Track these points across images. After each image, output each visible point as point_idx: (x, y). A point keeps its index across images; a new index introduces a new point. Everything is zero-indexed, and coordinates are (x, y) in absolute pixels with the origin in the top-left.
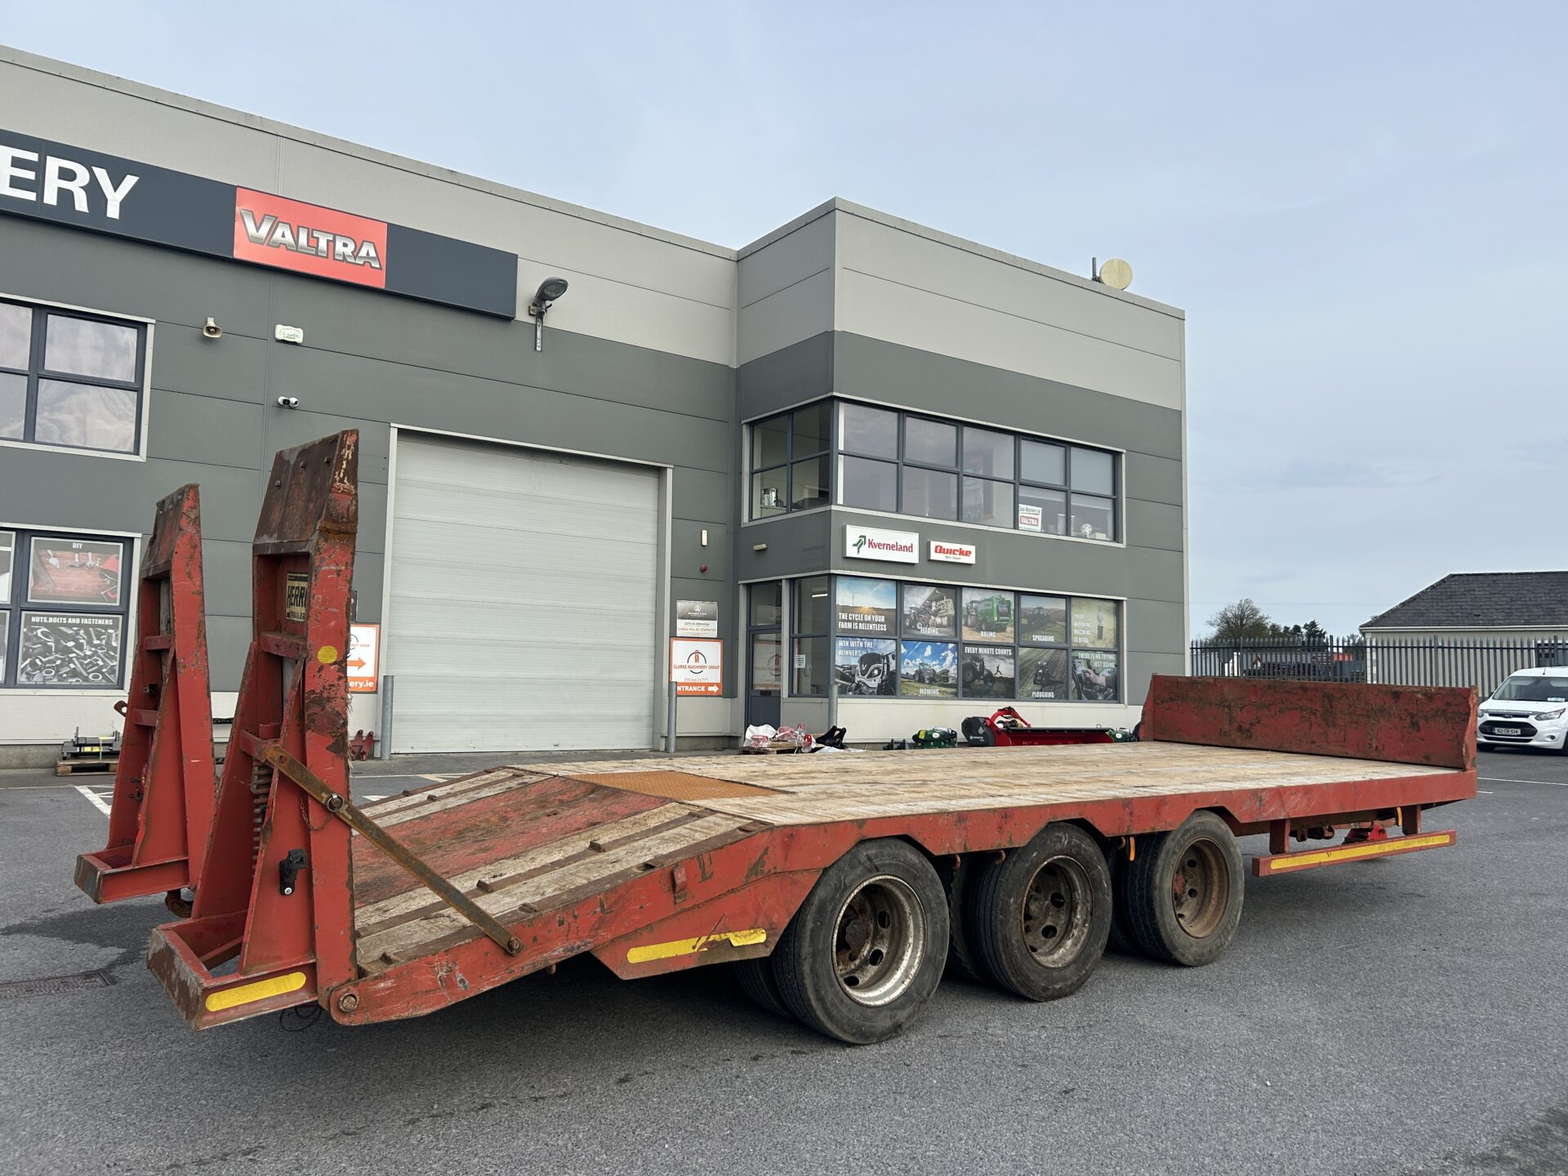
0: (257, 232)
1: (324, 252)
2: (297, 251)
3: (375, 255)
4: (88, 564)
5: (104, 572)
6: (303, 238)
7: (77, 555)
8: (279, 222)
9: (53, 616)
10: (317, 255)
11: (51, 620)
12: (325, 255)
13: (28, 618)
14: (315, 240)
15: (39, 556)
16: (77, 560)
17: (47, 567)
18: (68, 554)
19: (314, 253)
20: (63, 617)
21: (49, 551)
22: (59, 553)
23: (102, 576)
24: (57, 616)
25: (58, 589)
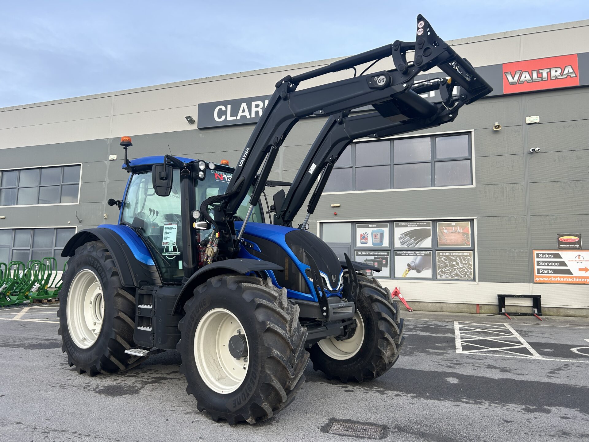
0: (513, 79)
1: (546, 78)
2: (532, 82)
3: (572, 71)
4: (458, 231)
5: (464, 234)
6: (535, 75)
7: (453, 228)
8: (523, 72)
9: (447, 252)
10: (542, 80)
11: (446, 254)
12: (546, 79)
13: (439, 253)
14: (541, 74)
15: (440, 229)
16: (454, 230)
17: (443, 233)
18: (450, 228)
19: (541, 80)
20: (451, 252)
21: (444, 227)
22: (447, 228)
23: (463, 235)
24: (448, 252)
25: (448, 242)
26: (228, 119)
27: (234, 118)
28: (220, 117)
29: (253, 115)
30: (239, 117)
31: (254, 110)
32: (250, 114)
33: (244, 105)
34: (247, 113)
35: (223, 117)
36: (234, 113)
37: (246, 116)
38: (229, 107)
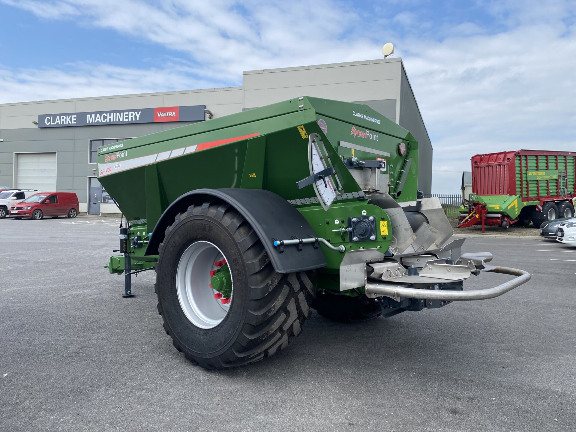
8: (162, 113)
12: (168, 117)
19: (166, 117)
26: (51, 124)
27: (54, 124)
28: (48, 123)
29: (62, 123)
30: (56, 124)
31: (62, 120)
32: (61, 123)
33: (58, 117)
34: (59, 122)
35: (49, 123)
36: (54, 122)
37: (58, 123)
38: (52, 117)
